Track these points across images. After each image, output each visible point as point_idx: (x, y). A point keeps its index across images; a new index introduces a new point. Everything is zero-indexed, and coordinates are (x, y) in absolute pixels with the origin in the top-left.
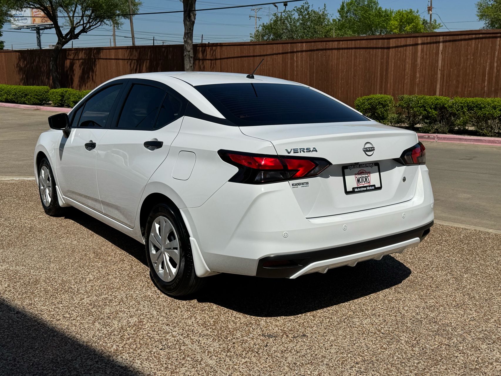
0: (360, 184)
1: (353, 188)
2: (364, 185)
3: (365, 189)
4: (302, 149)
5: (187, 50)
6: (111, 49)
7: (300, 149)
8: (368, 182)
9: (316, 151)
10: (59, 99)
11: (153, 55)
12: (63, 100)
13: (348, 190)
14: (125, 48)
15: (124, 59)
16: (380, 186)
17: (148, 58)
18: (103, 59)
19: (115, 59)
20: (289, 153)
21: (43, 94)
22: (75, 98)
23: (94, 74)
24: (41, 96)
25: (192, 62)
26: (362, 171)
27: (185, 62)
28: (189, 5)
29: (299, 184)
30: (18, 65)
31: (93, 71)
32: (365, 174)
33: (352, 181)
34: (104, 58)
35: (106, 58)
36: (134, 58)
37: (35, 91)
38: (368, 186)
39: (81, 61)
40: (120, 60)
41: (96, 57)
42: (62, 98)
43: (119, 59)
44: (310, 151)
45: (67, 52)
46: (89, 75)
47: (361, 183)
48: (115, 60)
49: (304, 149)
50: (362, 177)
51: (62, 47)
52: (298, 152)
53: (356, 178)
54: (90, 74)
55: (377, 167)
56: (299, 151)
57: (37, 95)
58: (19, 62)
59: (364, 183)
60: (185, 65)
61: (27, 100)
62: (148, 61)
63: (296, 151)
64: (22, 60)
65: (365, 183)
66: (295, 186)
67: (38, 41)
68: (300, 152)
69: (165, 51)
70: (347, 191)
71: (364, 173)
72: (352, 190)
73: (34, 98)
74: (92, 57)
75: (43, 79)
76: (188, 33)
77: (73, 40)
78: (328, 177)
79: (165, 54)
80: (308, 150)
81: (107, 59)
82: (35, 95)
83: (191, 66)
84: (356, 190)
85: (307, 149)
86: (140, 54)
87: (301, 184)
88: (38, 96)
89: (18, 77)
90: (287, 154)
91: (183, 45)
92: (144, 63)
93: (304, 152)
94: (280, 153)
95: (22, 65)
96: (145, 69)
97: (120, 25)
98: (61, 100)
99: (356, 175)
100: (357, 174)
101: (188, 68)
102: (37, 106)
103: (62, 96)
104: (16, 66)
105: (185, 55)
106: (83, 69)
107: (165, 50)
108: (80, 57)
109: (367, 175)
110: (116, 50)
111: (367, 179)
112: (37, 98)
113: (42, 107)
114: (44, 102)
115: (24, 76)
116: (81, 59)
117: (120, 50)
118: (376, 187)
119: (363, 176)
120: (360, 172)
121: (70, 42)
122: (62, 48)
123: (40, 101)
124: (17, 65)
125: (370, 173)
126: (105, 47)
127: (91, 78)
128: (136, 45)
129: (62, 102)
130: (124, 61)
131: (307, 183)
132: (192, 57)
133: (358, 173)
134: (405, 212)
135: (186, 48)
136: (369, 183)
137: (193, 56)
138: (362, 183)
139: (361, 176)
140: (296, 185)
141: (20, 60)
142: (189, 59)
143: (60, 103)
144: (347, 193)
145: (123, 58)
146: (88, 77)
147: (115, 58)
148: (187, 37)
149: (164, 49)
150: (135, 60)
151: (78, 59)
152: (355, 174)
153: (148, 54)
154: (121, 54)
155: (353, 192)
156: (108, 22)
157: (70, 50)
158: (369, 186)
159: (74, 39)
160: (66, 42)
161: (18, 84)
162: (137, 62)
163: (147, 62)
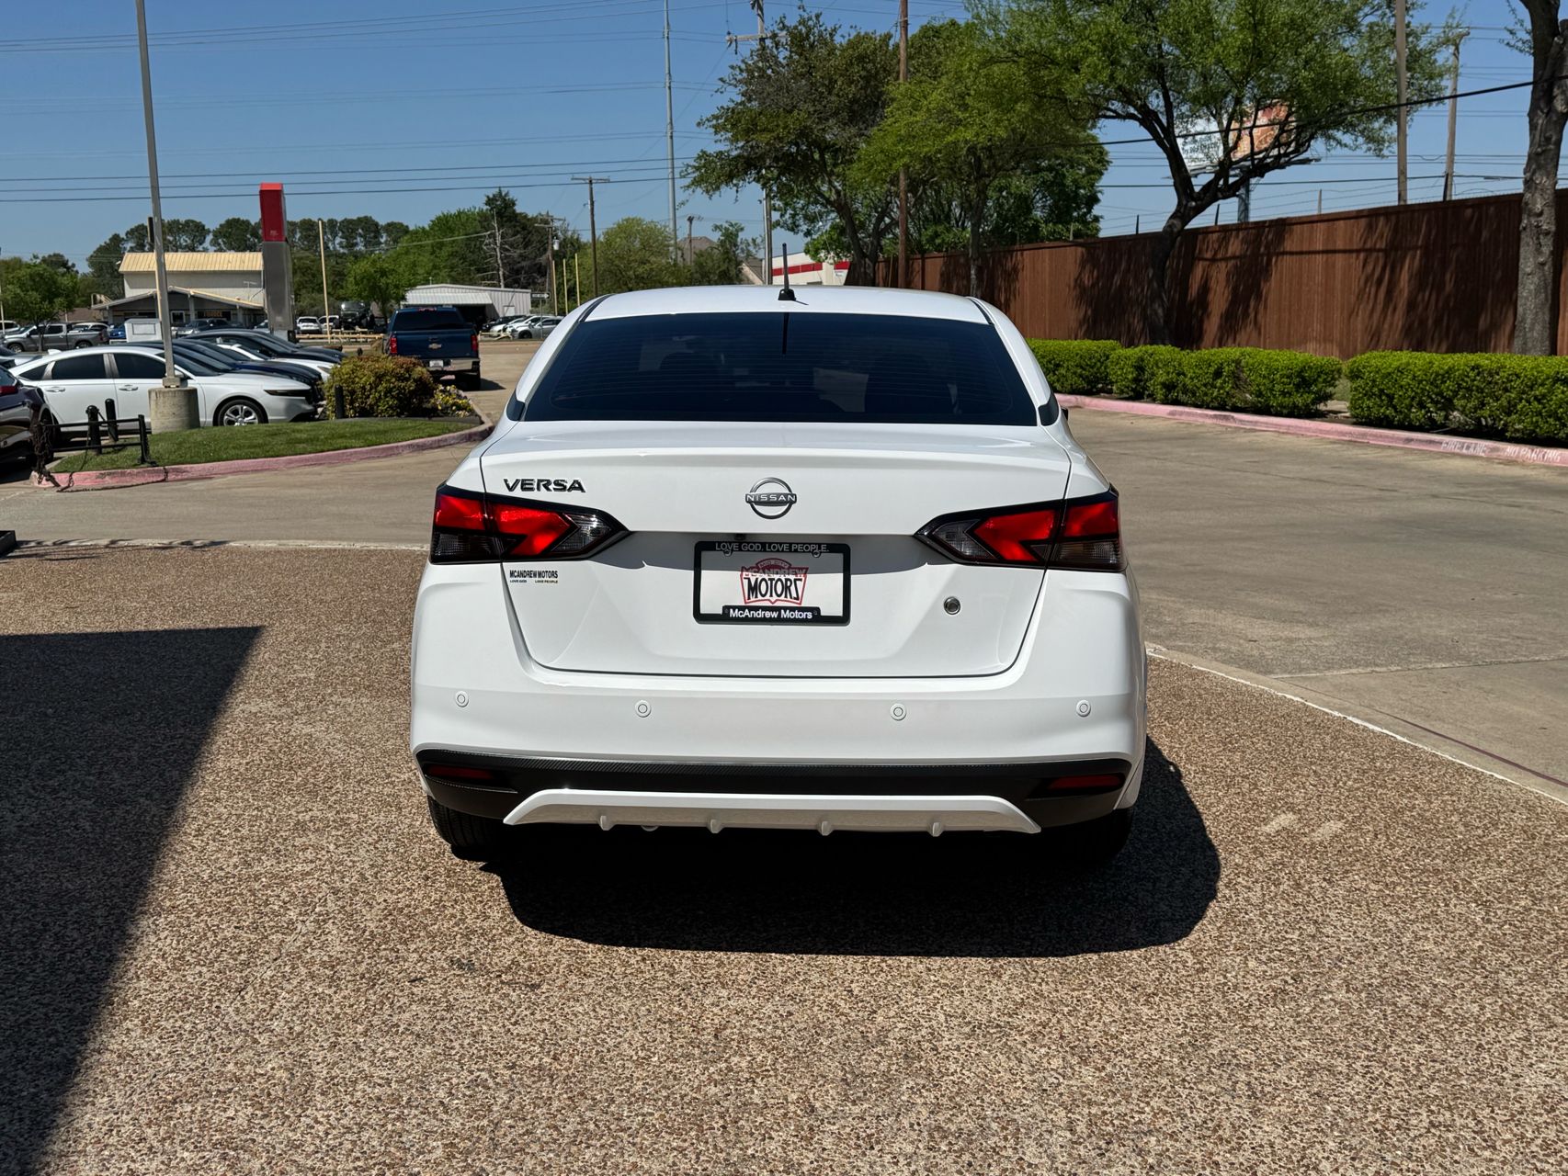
0: (760, 597)
1: (726, 608)
2: (776, 605)
3: (775, 615)
4: (543, 481)
5: (1530, 211)
6: (1317, 222)
7: (539, 481)
8: (794, 595)
9: (582, 490)
10: (1130, 376)
11: (1434, 233)
12: (1141, 381)
13: (704, 610)
14: (1354, 214)
15: (1351, 251)
16: (841, 614)
17: (1420, 243)
18: (1291, 253)
19: (1323, 252)
20: (511, 489)
21: (1099, 364)
22: (1168, 373)
23: (1263, 303)
24: (1092, 367)
25: (1546, 250)
26: (773, 562)
27: (1522, 250)
28: (1550, 61)
29: (530, 574)
30: (1078, 280)
31: (1259, 296)
32: (784, 574)
33: (723, 586)
34: (1294, 250)
35: (1298, 249)
36: (1378, 246)
37: (1077, 354)
38: (785, 609)
39: (1231, 263)
40: (1337, 255)
41: (1272, 251)
42: (1139, 375)
43: (1334, 252)
44: (564, 488)
45: (1200, 237)
46: (1248, 306)
47: (763, 596)
48: (1325, 256)
49: (549, 482)
50: (771, 580)
51: (1187, 224)
52: (532, 489)
53: (746, 582)
54: (1252, 303)
55: (839, 557)
56: (535, 486)
57: (1082, 367)
58: (1080, 274)
59: (775, 597)
60: (1522, 261)
61: (1058, 381)
62: (1418, 252)
63: (526, 485)
64: (1088, 267)
65: (782, 598)
66: (519, 579)
67: (1242, 208)
68: (539, 489)
69: (1473, 217)
70: (702, 612)
71: (780, 568)
72: (720, 611)
73: (1075, 373)
74: (1262, 249)
75: (1131, 320)
76: (1538, 154)
77: (1220, 202)
78: (636, 565)
79: (1472, 227)
80: (560, 486)
81: (1301, 253)
82: (1077, 366)
83: (1543, 264)
84: (736, 613)
85: (557, 483)
86: (1395, 231)
87: (535, 576)
88: (1084, 369)
89: (1074, 315)
90: (506, 493)
91: (1520, 196)
92: (1405, 258)
93: (548, 489)
94: (490, 490)
95: (1087, 281)
96: (1407, 278)
97: (1386, 144)
98: (1136, 380)
99: (747, 570)
100: (752, 568)
101: (1528, 270)
102: (1078, 397)
103: (1140, 368)
104: (1072, 284)
105: (1524, 229)
106: (1235, 289)
107: (1474, 212)
108: (1229, 254)
109: (792, 577)
110: (1331, 223)
111: (793, 588)
112: (1081, 376)
113: (1086, 400)
114: (1100, 386)
115: (1089, 312)
116: (1231, 258)
117: (1342, 222)
118: (822, 614)
119: (776, 577)
120: (766, 563)
121: (1212, 209)
122: (1187, 227)
123: (1089, 383)
124: (1076, 280)
125: (806, 571)
126: (1300, 218)
127: (1252, 315)
128: (1409, 202)
129: (1138, 385)
130: (1347, 255)
131: (554, 574)
132: (1547, 233)
133: (758, 568)
134: (902, 702)
135: (1527, 204)
136: (797, 599)
137: (1553, 229)
138: (768, 597)
139: (766, 577)
140: (522, 574)
141: (1083, 267)
142: (1538, 238)
143: (1133, 390)
144: (701, 617)
145: (1348, 248)
146: (1246, 314)
147: (1325, 248)
148: (1534, 166)
149: (1469, 211)
150: (1379, 250)
151: (1226, 259)
152: (743, 569)
153: (1419, 230)
154: (1343, 236)
155: (724, 617)
156: (1347, 139)
157: (1205, 231)
158: (792, 609)
159: (1224, 198)
160: (1199, 210)
161: (1073, 336)
162: (1387, 257)
163: (1413, 258)
